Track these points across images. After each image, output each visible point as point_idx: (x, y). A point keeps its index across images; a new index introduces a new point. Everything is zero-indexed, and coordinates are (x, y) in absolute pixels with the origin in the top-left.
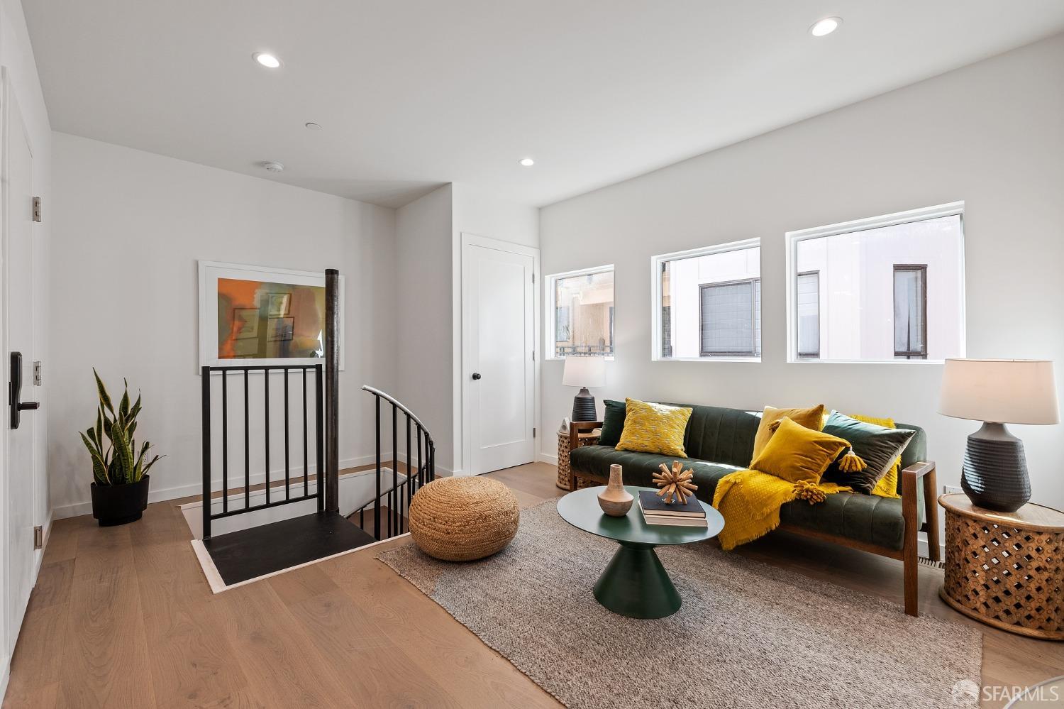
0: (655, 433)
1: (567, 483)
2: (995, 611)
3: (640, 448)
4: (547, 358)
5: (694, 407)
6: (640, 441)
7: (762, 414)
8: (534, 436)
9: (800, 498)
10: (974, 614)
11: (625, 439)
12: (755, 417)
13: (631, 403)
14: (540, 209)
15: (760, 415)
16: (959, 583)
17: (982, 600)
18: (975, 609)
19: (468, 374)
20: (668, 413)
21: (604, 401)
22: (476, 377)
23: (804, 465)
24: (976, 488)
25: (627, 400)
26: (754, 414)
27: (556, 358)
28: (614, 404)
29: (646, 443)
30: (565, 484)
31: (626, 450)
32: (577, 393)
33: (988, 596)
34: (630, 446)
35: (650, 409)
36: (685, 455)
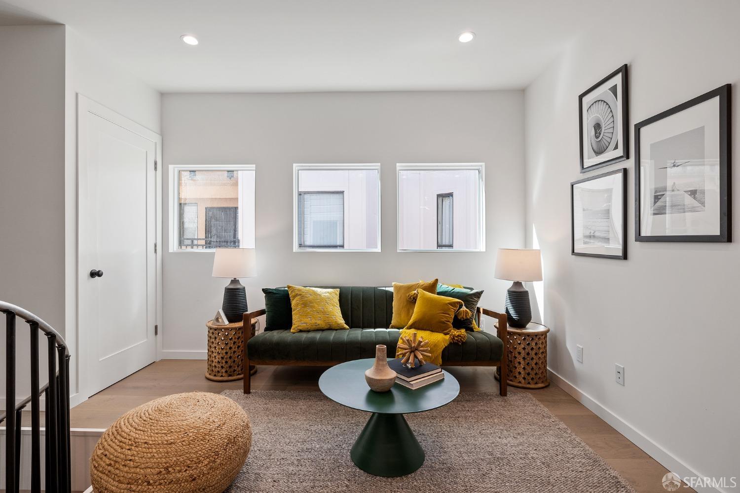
0: (324, 313)
1: (224, 374)
2: (528, 380)
3: (314, 327)
4: (171, 250)
5: (340, 288)
6: (314, 321)
7: (393, 288)
8: (156, 333)
9: (454, 342)
10: (520, 385)
11: (298, 320)
12: (386, 292)
13: (294, 290)
14: (163, 96)
15: (391, 289)
16: (511, 370)
17: (522, 376)
18: (520, 382)
19: (84, 273)
20: (328, 294)
21: (263, 290)
22: (94, 274)
23: (446, 320)
24: (515, 318)
25: (289, 287)
26: (384, 288)
27: (180, 251)
28: (274, 292)
29: (319, 322)
30: (222, 376)
31: (301, 331)
32: (227, 283)
33: (525, 373)
34: (303, 326)
35: (315, 293)
36: (347, 327)
